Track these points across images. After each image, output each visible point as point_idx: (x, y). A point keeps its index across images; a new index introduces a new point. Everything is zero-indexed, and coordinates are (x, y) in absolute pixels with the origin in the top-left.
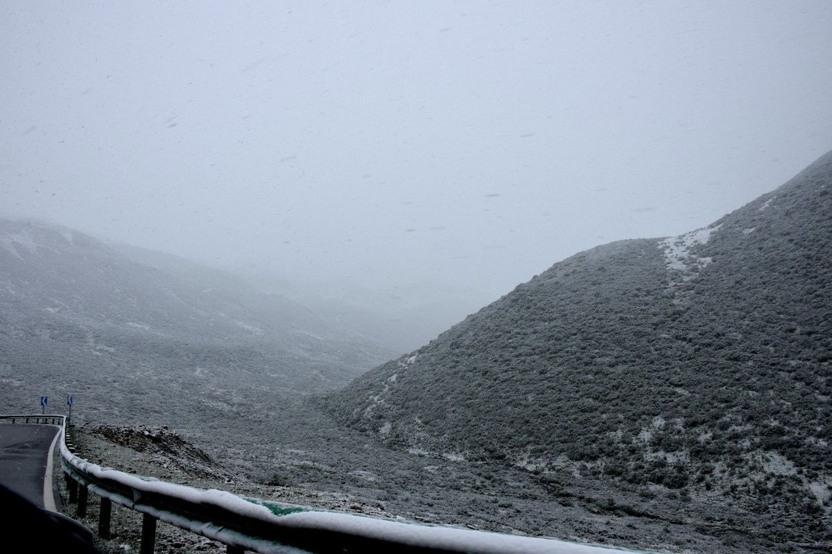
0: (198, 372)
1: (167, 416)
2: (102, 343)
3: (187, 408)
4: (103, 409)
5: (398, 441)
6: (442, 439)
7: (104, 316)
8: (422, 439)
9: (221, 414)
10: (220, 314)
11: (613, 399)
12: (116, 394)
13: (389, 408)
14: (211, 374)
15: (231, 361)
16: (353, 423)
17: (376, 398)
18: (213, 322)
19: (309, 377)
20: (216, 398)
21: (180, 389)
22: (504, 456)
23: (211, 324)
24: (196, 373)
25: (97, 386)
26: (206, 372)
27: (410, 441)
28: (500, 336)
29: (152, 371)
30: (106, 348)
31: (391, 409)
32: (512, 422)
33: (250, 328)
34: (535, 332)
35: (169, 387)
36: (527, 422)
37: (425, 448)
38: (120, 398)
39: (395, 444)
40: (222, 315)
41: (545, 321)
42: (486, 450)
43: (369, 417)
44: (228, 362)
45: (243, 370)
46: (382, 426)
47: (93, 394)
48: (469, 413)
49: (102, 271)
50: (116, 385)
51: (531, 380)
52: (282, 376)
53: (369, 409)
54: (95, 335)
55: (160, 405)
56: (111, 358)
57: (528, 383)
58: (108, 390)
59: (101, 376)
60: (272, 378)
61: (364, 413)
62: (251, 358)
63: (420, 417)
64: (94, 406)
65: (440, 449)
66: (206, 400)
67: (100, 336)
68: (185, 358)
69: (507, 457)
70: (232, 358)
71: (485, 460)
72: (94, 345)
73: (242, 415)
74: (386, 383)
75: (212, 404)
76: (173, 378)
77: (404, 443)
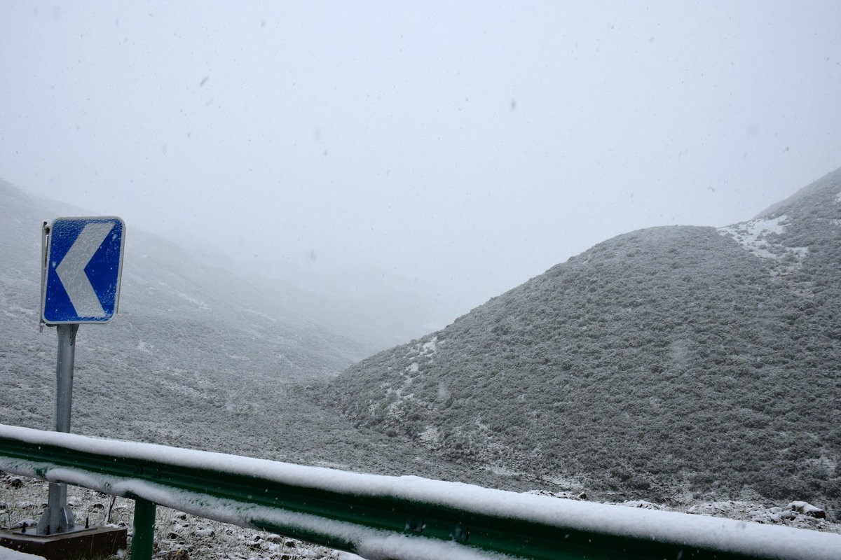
0: (142, 346)
1: (118, 401)
2: (17, 303)
3: (143, 391)
4: (26, 387)
5: (462, 453)
6: (533, 454)
7: (20, 272)
8: (501, 452)
9: (190, 403)
10: (160, 283)
11: (788, 411)
12: (43, 366)
13: (427, 407)
14: (158, 350)
15: (180, 336)
16: (374, 424)
17: (398, 392)
18: (151, 290)
19: (276, 361)
20: (176, 380)
21: (126, 365)
22: (649, 485)
23: (150, 293)
24: (139, 347)
25: (15, 355)
26: (152, 347)
27: (482, 454)
28: (564, 322)
29: (85, 342)
30: (23, 310)
31: (429, 408)
32: (641, 436)
33: (195, 301)
34: (618, 319)
35: (111, 362)
36: (666, 437)
37: (509, 466)
38: (49, 372)
39: (459, 457)
40: (162, 284)
41: (625, 306)
42: (614, 474)
43: (397, 417)
44: (176, 338)
45: (196, 348)
46: (423, 430)
47: (10, 365)
48: (564, 419)
49: (19, 222)
50: (42, 354)
51: (644, 379)
52: (244, 358)
53: (393, 406)
54: (8, 292)
55: (107, 385)
56: (30, 322)
57: (641, 383)
58: (30, 361)
59: (19, 343)
60: (234, 360)
61: (388, 411)
62: (203, 335)
63: (484, 422)
64: (13, 381)
65: (534, 469)
66: (165, 382)
67: (15, 294)
68: (124, 329)
69: (652, 487)
70: (181, 334)
71: (618, 490)
72: (6, 304)
73: (218, 404)
74: (407, 373)
75: (174, 387)
76: (114, 352)
77: (473, 457)
